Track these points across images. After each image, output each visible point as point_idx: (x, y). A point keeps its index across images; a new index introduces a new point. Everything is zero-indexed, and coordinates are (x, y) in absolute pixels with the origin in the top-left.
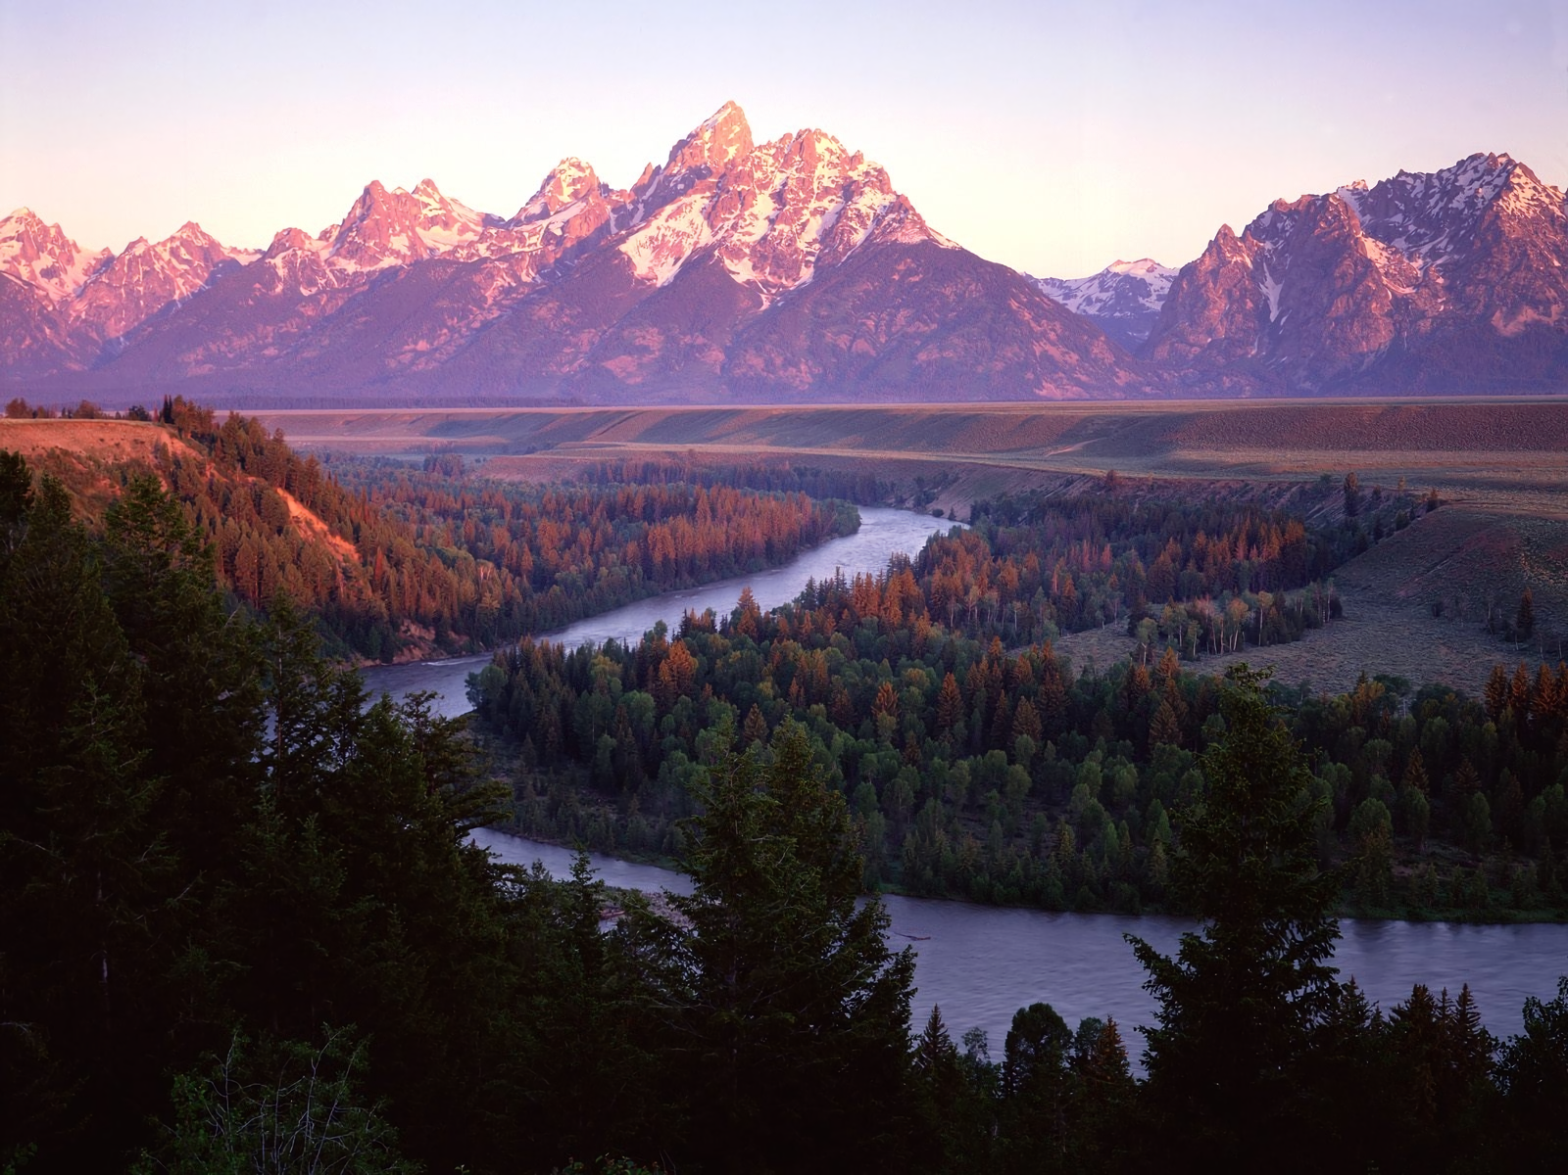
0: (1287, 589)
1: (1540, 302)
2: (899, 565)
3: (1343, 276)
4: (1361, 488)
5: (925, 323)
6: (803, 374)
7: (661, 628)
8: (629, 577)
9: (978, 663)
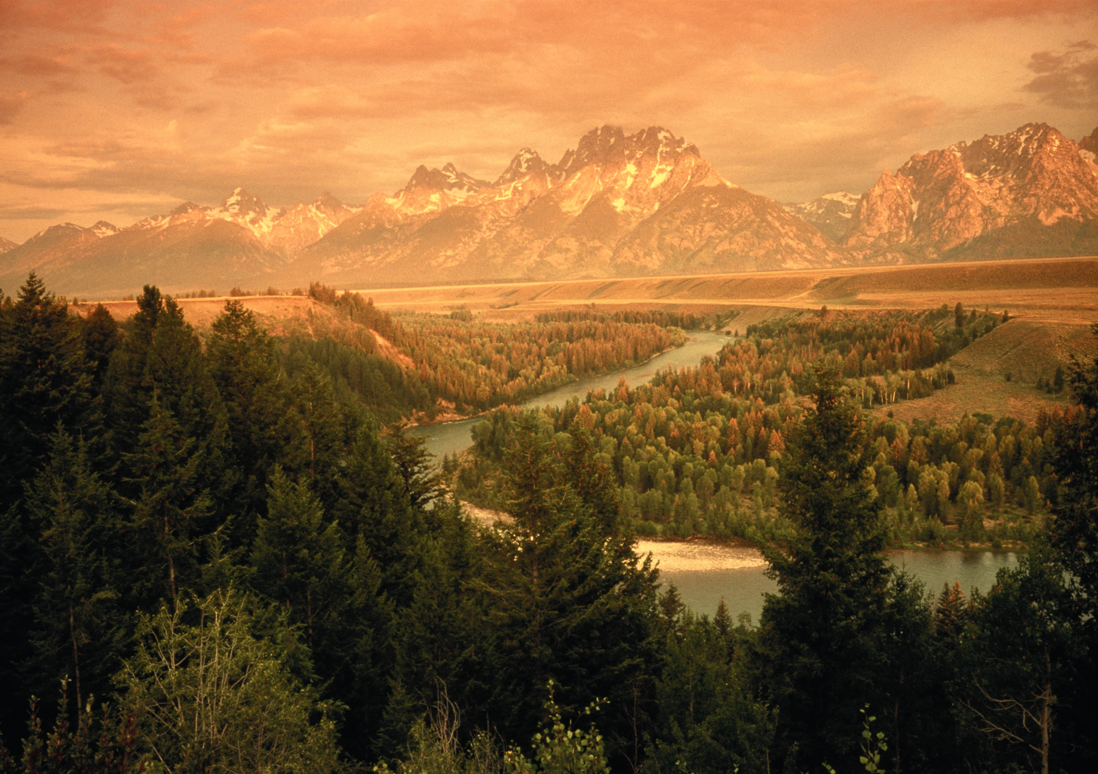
0: (923, 368)
1: (1066, 205)
2: (706, 360)
3: (954, 195)
4: (965, 311)
5: (720, 229)
6: (655, 261)
7: (576, 400)
8: (559, 372)
9: (749, 412)
